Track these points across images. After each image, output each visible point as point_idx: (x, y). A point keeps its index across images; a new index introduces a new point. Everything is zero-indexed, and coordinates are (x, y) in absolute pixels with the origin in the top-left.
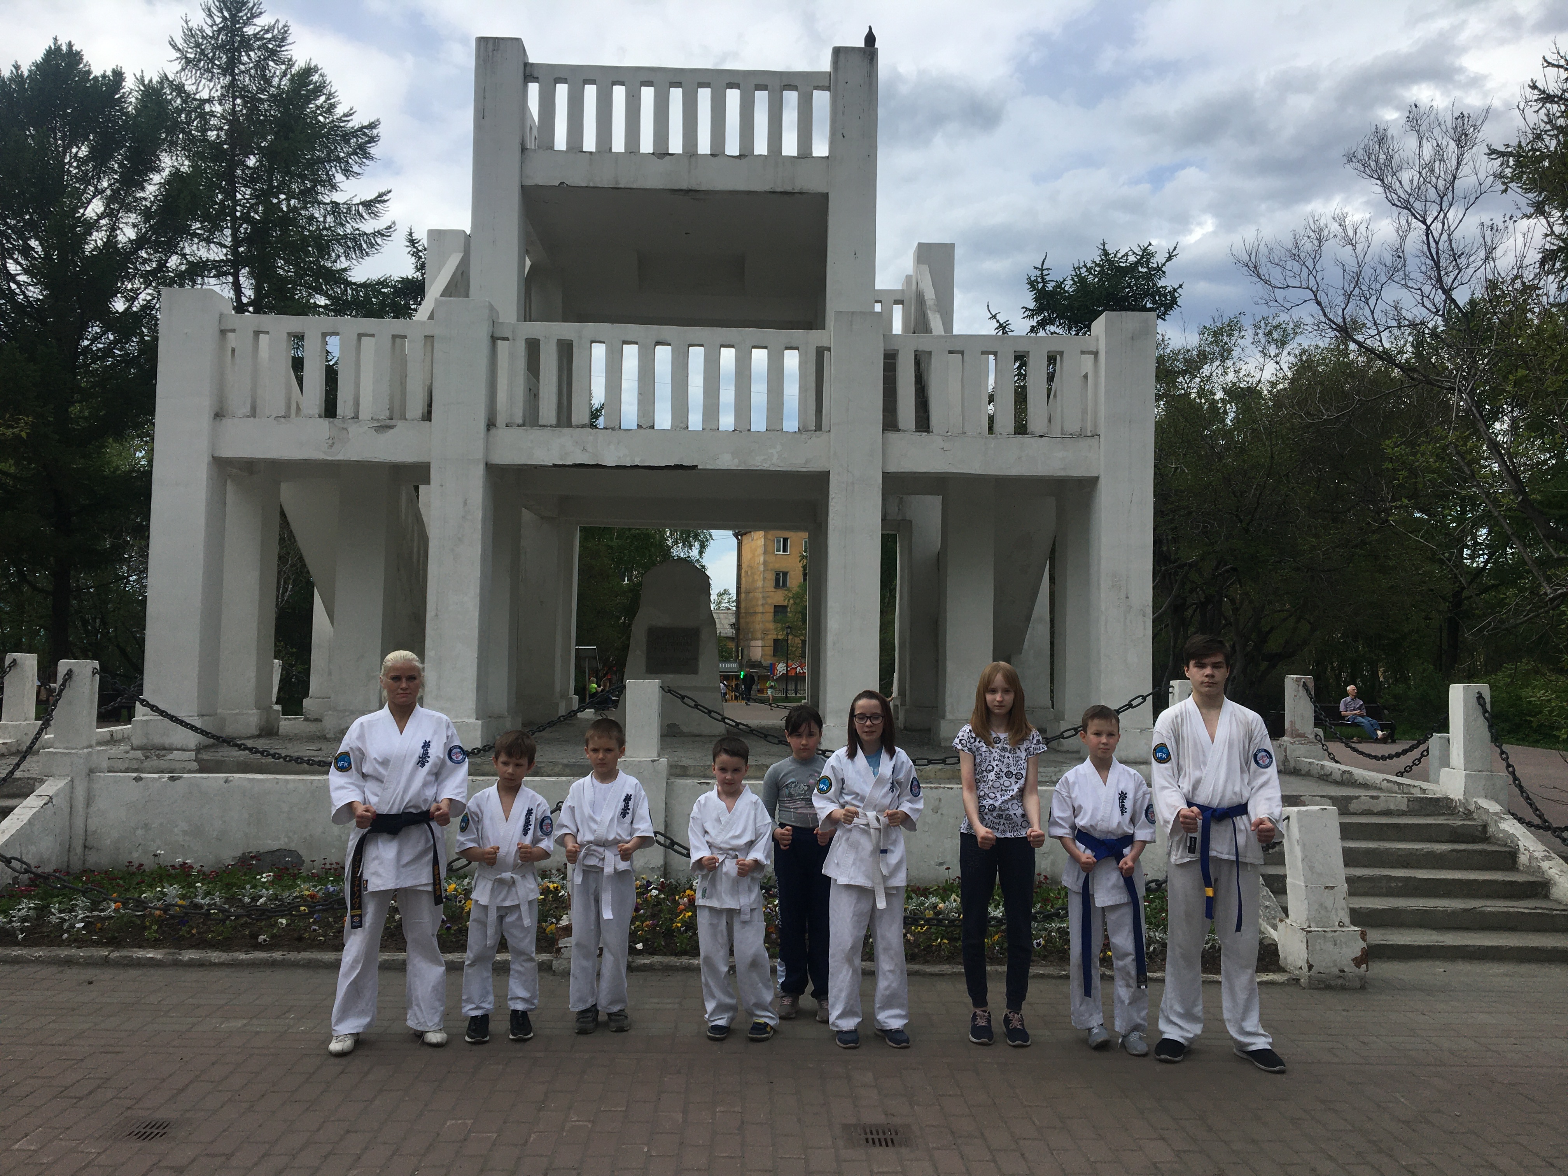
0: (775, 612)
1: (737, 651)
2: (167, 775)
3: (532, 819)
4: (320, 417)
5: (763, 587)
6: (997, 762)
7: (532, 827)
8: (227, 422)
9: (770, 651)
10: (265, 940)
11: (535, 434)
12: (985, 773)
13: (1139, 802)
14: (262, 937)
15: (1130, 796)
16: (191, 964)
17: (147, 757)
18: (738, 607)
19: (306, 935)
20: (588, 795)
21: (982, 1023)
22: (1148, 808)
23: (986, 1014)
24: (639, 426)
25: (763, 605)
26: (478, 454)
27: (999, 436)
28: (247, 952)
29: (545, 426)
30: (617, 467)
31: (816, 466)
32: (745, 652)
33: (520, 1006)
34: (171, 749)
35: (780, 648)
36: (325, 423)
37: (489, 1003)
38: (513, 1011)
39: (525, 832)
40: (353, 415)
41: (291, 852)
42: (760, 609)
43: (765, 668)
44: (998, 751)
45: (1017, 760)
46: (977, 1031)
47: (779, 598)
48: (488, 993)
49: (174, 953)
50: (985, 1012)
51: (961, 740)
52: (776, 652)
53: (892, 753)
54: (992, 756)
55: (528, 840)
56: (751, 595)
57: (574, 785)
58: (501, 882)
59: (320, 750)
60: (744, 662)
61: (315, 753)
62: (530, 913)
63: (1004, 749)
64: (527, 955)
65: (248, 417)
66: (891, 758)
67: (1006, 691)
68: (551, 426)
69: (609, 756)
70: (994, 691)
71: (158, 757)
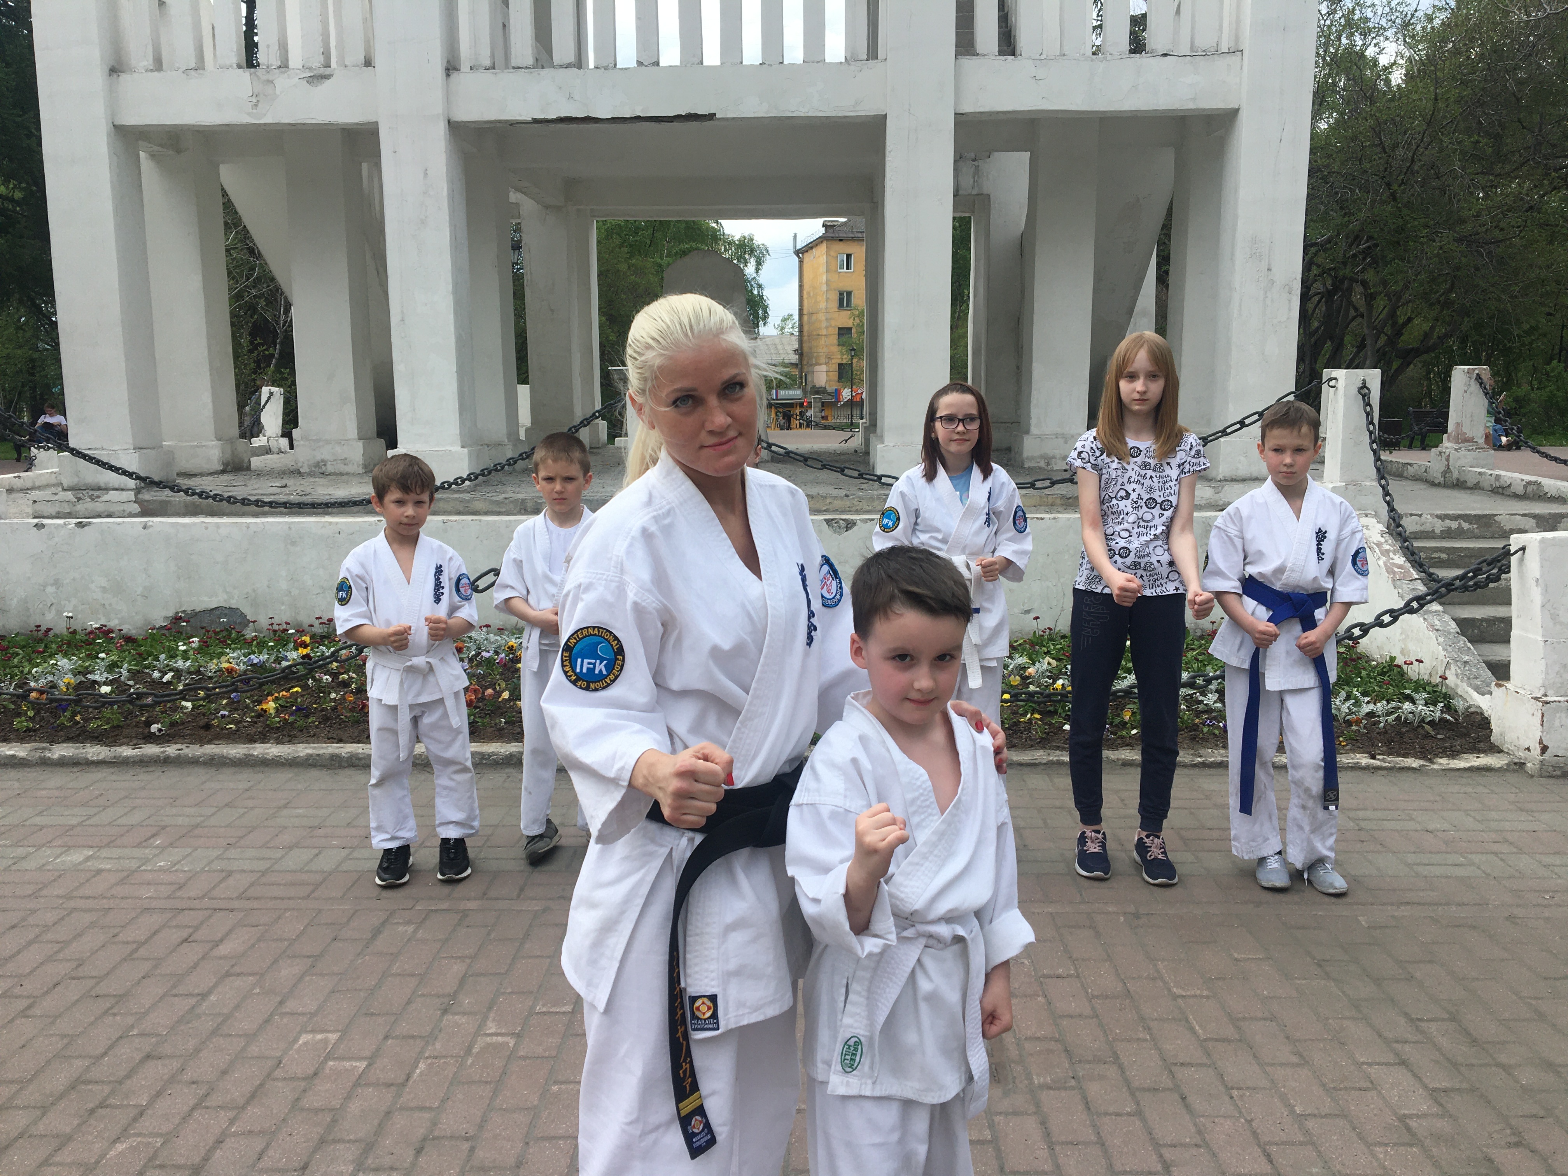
0: (839, 334)
1: (801, 378)
2: (75, 521)
3: (444, 579)
4: (239, 66)
5: (826, 308)
6: (1134, 486)
7: (446, 591)
8: (125, 78)
9: (834, 376)
10: (160, 730)
11: (507, 78)
12: (1114, 502)
13: (1343, 545)
14: (156, 725)
15: (1331, 536)
16: (63, 763)
17: (79, 499)
18: (801, 331)
19: (215, 722)
20: (542, 542)
21: (1093, 848)
22: (1357, 553)
23: (1100, 836)
24: (640, 63)
25: (827, 328)
26: (438, 108)
27: (1109, 57)
28: (135, 746)
29: (519, 68)
30: (614, 120)
31: (868, 108)
32: (809, 379)
33: (453, 833)
34: (107, 489)
35: (845, 373)
36: (245, 75)
37: (409, 831)
38: (442, 839)
39: (438, 600)
40: (279, 63)
41: (232, 611)
42: (824, 332)
43: (829, 394)
44: (1137, 468)
45: (1165, 481)
46: (1086, 859)
47: (845, 319)
48: (406, 817)
49: (44, 749)
50: (1098, 832)
51: (1080, 453)
52: (840, 377)
53: (987, 472)
54: (1127, 476)
55: (441, 611)
56: (814, 317)
57: (520, 528)
58: (411, 670)
59: (286, 486)
60: (809, 388)
61: (278, 490)
62: (458, 709)
63: (1145, 466)
64: (460, 763)
65: (152, 71)
66: (985, 477)
67: (1152, 376)
68: (527, 68)
69: (570, 487)
70: (1133, 377)
71: (92, 498)
